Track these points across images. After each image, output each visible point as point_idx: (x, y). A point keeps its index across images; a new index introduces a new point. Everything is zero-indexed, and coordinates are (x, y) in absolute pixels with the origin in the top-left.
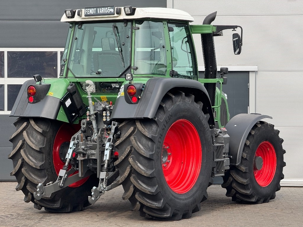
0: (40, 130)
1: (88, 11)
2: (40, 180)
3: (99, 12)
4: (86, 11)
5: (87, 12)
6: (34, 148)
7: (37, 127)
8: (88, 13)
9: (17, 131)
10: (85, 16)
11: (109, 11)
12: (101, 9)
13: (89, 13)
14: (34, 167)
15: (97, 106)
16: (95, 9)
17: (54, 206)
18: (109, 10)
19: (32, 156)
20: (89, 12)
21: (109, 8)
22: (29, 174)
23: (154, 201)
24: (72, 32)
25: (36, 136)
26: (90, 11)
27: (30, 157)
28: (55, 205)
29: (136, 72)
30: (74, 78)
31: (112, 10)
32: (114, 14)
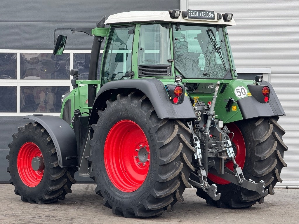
1: (191, 14)
3: (202, 15)
10: (189, 18)
11: (210, 15)
12: (203, 12)
13: (192, 16)
16: (198, 12)
24: (171, 33)
26: (194, 14)
29: (235, 74)
31: (212, 15)
32: (214, 19)
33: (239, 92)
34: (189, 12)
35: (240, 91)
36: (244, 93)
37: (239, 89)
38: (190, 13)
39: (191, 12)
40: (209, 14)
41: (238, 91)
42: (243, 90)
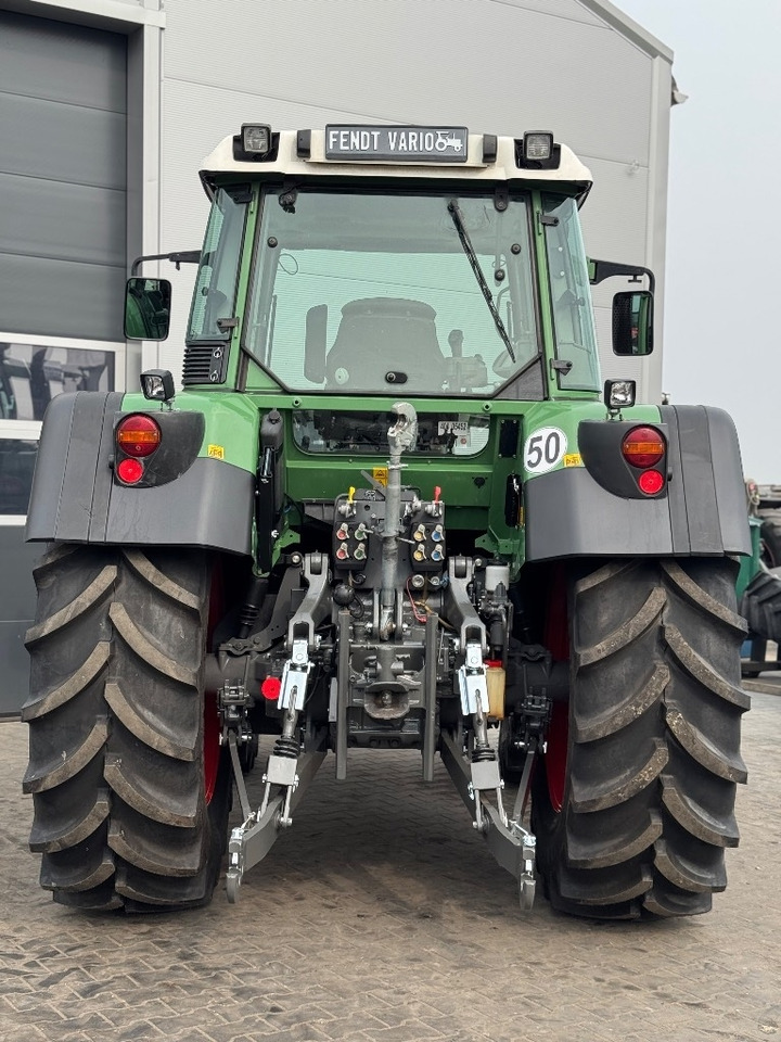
0: (189, 599)
1: (342, 140)
2: (180, 806)
3: (397, 144)
4: (332, 140)
5: (336, 144)
6: (173, 674)
7: (176, 586)
8: (342, 147)
9: (73, 604)
10: (328, 156)
11: (442, 145)
12: (403, 135)
13: (347, 148)
14: (171, 754)
15: (369, 503)
16: (376, 134)
17: (184, 895)
18: (444, 141)
19: (154, 710)
20: (345, 144)
21: (444, 136)
22: (133, 783)
23: (704, 868)
24: (252, 219)
25: (166, 622)
26: (354, 140)
27: (148, 714)
28: (189, 890)
29: (566, 380)
30: (276, 393)
31: (456, 143)
32: (465, 159)
33: (538, 449)
34: (332, 133)
35: (541, 445)
36: (552, 456)
37: (539, 439)
38: (334, 136)
39: (342, 133)
40: (440, 140)
41: (535, 445)
42: (553, 440)
